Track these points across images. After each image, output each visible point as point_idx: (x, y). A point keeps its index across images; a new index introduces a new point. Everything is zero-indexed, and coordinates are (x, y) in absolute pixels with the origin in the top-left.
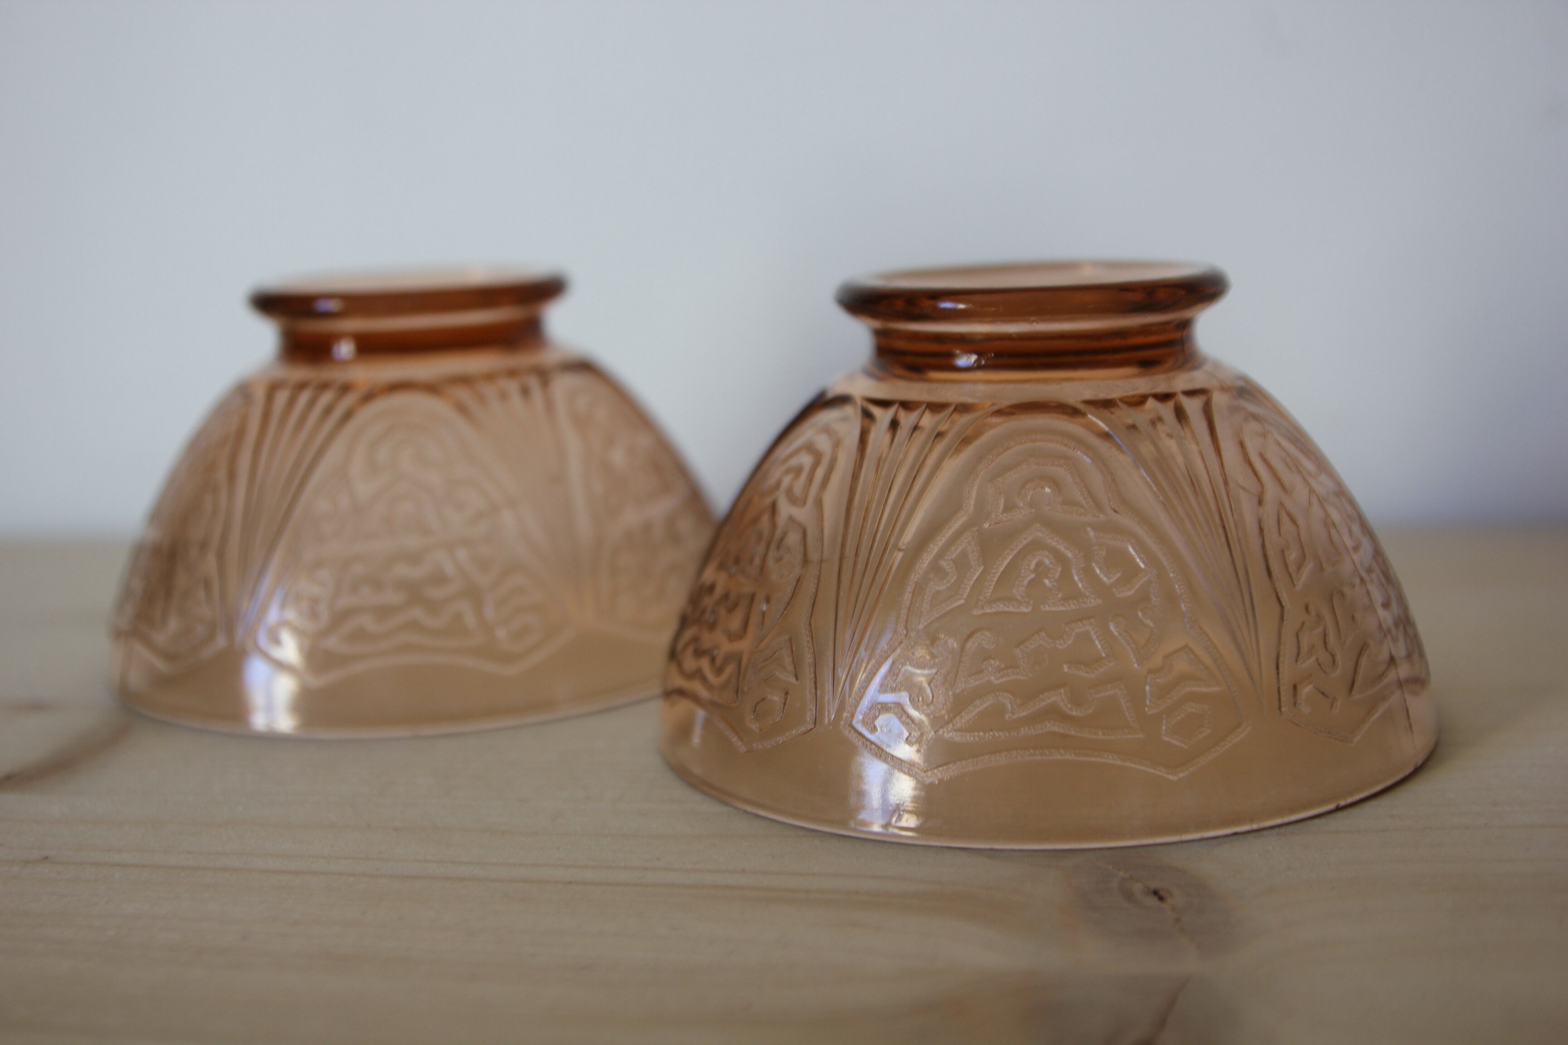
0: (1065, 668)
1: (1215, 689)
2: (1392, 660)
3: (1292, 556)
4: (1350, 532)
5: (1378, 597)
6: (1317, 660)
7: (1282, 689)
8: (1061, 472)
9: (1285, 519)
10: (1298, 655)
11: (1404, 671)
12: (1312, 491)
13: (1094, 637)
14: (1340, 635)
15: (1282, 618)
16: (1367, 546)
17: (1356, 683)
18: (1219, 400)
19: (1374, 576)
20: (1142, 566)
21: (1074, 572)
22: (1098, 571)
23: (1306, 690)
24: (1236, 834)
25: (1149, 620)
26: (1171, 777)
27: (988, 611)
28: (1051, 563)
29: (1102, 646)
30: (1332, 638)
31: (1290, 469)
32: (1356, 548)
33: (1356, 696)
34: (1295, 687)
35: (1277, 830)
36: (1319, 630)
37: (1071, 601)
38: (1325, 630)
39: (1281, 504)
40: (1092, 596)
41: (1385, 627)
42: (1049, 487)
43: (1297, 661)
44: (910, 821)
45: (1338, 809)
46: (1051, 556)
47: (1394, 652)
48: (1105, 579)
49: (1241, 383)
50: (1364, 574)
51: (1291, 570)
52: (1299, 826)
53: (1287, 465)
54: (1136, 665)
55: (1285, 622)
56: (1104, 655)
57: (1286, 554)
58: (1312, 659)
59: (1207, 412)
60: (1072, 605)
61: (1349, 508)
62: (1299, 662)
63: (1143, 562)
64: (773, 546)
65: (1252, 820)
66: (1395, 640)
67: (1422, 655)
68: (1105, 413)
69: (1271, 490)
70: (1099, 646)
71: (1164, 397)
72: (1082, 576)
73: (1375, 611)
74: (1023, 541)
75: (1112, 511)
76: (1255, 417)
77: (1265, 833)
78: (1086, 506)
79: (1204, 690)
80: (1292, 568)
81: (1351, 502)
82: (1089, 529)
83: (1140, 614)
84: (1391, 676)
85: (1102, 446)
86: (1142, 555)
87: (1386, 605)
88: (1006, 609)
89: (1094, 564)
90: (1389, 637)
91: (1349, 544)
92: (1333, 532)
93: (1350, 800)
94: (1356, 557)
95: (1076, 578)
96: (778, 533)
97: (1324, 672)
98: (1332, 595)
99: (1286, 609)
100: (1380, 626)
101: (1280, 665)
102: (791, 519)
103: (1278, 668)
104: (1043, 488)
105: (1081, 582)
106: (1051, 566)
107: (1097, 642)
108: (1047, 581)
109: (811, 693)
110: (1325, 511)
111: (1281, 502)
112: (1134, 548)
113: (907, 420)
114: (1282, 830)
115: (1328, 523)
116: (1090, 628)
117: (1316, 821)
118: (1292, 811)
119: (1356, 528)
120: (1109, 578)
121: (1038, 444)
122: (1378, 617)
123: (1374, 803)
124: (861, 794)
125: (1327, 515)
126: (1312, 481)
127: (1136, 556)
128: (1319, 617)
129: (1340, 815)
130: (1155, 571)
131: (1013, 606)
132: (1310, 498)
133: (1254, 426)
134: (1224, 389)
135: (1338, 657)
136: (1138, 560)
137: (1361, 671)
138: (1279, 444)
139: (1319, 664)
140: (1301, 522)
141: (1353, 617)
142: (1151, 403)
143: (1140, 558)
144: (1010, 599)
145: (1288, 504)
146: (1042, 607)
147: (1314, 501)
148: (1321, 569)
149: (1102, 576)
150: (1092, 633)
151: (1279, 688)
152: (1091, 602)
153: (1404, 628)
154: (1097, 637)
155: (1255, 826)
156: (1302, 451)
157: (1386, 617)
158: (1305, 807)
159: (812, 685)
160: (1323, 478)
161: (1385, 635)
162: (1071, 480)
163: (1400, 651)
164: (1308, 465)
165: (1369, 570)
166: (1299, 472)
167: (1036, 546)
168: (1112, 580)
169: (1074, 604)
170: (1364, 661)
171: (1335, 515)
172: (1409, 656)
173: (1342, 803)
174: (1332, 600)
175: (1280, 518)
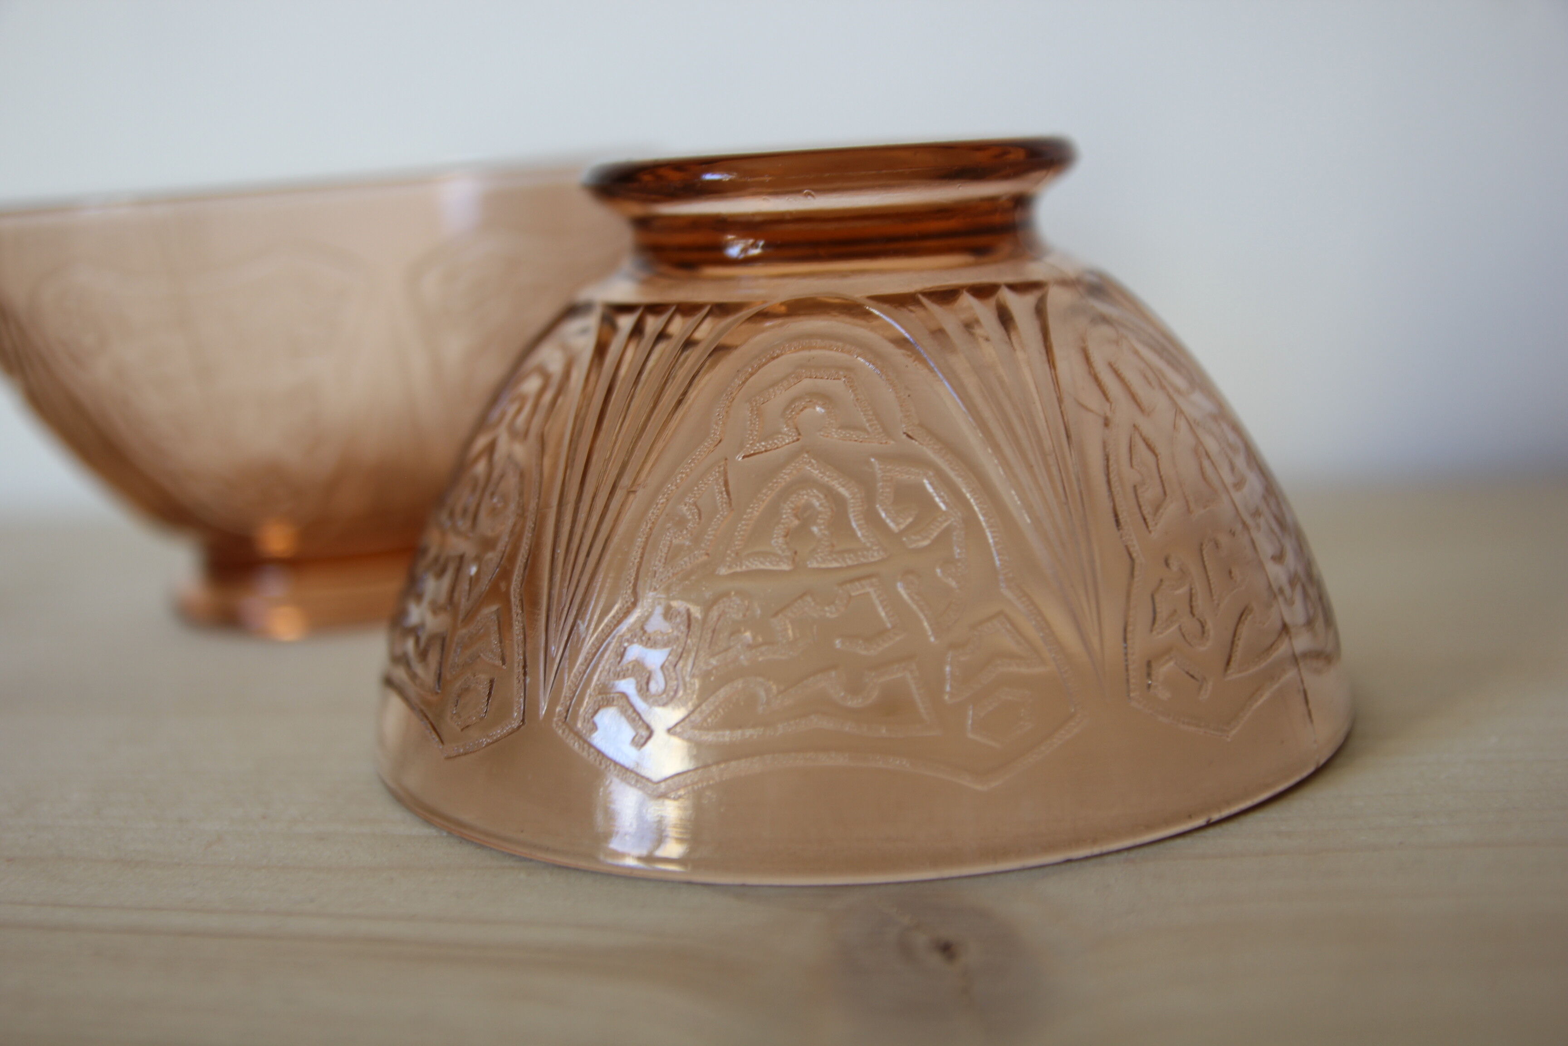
0: (838, 643)
1: (1038, 670)
2: (1285, 628)
3: (1150, 493)
4: (1232, 468)
5: (1267, 549)
6: (1180, 628)
7: (1131, 667)
8: (836, 386)
9: (1141, 446)
10: (1154, 619)
11: (1302, 642)
12: (1179, 411)
13: (877, 602)
14: (1212, 596)
15: (1132, 575)
16: (1254, 482)
17: (1233, 659)
18: (1058, 298)
19: (1262, 521)
20: (943, 507)
21: (851, 516)
22: (883, 515)
23: (1164, 669)
24: (1069, 861)
25: (950, 579)
26: (979, 787)
27: (738, 569)
28: (821, 505)
29: (887, 613)
30: (1200, 602)
31: (1150, 383)
32: (1239, 485)
33: (1233, 675)
34: (1149, 664)
35: (1126, 854)
36: (1183, 590)
37: (846, 555)
38: (1191, 589)
39: (1135, 427)
40: (875, 548)
41: (1275, 587)
42: (823, 406)
43: (1151, 631)
44: (673, 849)
45: (1209, 825)
46: (821, 496)
47: (1287, 619)
48: (892, 525)
49: (1094, 279)
50: (1249, 521)
51: (1145, 512)
52: (1155, 848)
53: (1145, 377)
54: (932, 639)
55: (1136, 579)
56: (889, 625)
57: (1139, 491)
58: (1174, 627)
59: (1040, 311)
60: (848, 560)
61: (1232, 437)
62: (1154, 633)
63: (944, 502)
64: (487, 494)
65: (1095, 841)
66: (1290, 603)
67: (1329, 621)
68: (904, 313)
69: (1124, 413)
70: (883, 614)
71: (982, 292)
72: (862, 522)
73: (1261, 565)
74: (786, 477)
75: (904, 436)
76: (1105, 320)
77: (1108, 859)
78: (869, 429)
79: (1024, 670)
80: (1147, 510)
81: (1237, 428)
82: (873, 460)
83: (938, 571)
84: (1283, 648)
85: (897, 355)
86: (942, 494)
87: (1279, 558)
88: (762, 567)
89: (878, 506)
90: (1280, 599)
91: (1228, 479)
92: (1206, 463)
93: (1226, 813)
94: (1237, 496)
95: (854, 525)
96: (496, 474)
97: (1189, 644)
98: (1202, 545)
99: (1137, 561)
100: (1270, 586)
101: (1129, 636)
102: (510, 457)
103: (1125, 640)
104: (814, 408)
105: (860, 530)
106: (820, 509)
107: (880, 609)
108: (815, 529)
109: (519, 681)
110: (1197, 437)
111: (1134, 426)
112: (931, 484)
113: (653, 324)
114: (1133, 854)
115: (1199, 452)
116: (871, 590)
117: (1179, 842)
118: (1150, 827)
119: (1240, 461)
120: (898, 524)
121: (814, 353)
122: (1267, 575)
123: (1259, 815)
124: (610, 816)
125: (1199, 442)
126: (1180, 401)
127: (934, 494)
128: (1184, 573)
129: (1211, 832)
130: (959, 514)
131: (771, 562)
132: (1175, 420)
133: (1105, 330)
134: (1065, 283)
135: (1210, 625)
136: (937, 499)
137: (1241, 644)
138: (1136, 353)
139: (1184, 636)
140: (1162, 449)
141: (1230, 572)
142: (967, 300)
143: (940, 497)
144: (765, 554)
145: (1146, 427)
146: (808, 563)
147: (1182, 424)
148: (1189, 511)
149: (888, 521)
150: (874, 596)
151: (1127, 666)
152: (873, 556)
153: (1303, 587)
154: (881, 602)
155: (1096, 850)
156: (1169, 363)
157: (1277, 573)
158: (1167, 823)
159: (521, 670)
160: (1197, 397)
161: (1275, 597)
162: (852, 396)
163: (1296, 614)
164: (1179, 381)
165: (1256, 513)
166: (1163, 387)
167: (805, 482)
168: (902, 527)
169: (850, 558)
170: (1245, 631)
171: (1211, 444)
172: (1310, 623)
173: (1216, 816)
174: (1201, 550)
175: (1133, 444)
